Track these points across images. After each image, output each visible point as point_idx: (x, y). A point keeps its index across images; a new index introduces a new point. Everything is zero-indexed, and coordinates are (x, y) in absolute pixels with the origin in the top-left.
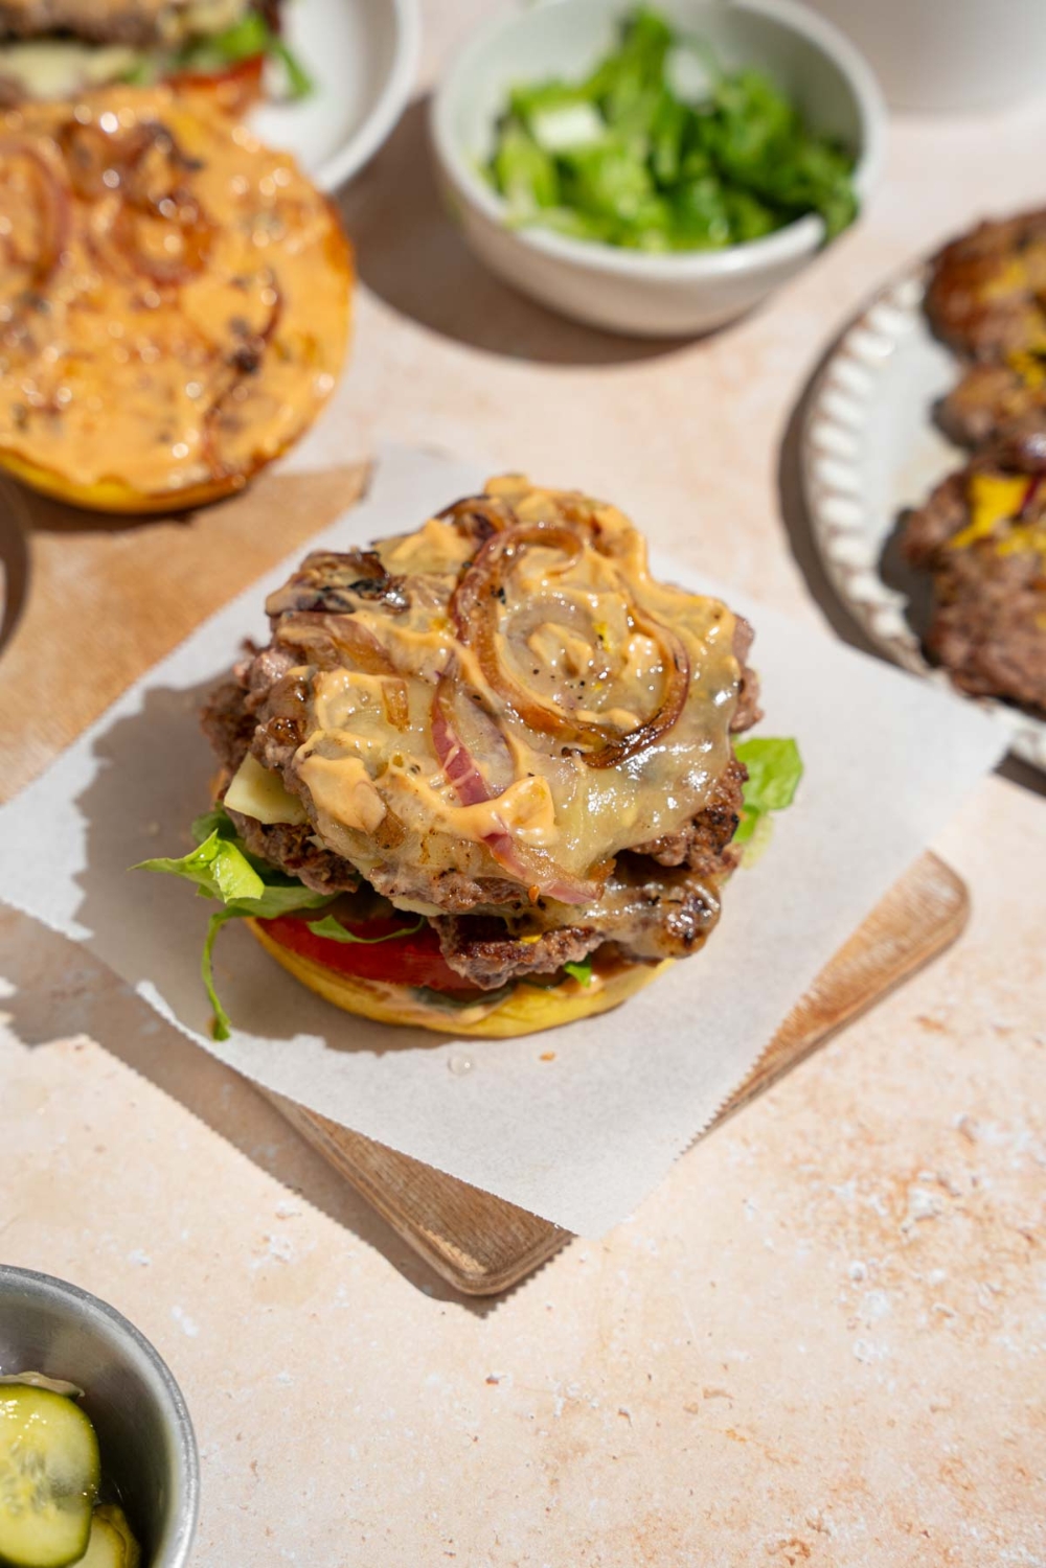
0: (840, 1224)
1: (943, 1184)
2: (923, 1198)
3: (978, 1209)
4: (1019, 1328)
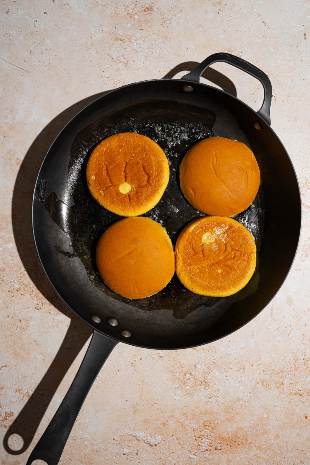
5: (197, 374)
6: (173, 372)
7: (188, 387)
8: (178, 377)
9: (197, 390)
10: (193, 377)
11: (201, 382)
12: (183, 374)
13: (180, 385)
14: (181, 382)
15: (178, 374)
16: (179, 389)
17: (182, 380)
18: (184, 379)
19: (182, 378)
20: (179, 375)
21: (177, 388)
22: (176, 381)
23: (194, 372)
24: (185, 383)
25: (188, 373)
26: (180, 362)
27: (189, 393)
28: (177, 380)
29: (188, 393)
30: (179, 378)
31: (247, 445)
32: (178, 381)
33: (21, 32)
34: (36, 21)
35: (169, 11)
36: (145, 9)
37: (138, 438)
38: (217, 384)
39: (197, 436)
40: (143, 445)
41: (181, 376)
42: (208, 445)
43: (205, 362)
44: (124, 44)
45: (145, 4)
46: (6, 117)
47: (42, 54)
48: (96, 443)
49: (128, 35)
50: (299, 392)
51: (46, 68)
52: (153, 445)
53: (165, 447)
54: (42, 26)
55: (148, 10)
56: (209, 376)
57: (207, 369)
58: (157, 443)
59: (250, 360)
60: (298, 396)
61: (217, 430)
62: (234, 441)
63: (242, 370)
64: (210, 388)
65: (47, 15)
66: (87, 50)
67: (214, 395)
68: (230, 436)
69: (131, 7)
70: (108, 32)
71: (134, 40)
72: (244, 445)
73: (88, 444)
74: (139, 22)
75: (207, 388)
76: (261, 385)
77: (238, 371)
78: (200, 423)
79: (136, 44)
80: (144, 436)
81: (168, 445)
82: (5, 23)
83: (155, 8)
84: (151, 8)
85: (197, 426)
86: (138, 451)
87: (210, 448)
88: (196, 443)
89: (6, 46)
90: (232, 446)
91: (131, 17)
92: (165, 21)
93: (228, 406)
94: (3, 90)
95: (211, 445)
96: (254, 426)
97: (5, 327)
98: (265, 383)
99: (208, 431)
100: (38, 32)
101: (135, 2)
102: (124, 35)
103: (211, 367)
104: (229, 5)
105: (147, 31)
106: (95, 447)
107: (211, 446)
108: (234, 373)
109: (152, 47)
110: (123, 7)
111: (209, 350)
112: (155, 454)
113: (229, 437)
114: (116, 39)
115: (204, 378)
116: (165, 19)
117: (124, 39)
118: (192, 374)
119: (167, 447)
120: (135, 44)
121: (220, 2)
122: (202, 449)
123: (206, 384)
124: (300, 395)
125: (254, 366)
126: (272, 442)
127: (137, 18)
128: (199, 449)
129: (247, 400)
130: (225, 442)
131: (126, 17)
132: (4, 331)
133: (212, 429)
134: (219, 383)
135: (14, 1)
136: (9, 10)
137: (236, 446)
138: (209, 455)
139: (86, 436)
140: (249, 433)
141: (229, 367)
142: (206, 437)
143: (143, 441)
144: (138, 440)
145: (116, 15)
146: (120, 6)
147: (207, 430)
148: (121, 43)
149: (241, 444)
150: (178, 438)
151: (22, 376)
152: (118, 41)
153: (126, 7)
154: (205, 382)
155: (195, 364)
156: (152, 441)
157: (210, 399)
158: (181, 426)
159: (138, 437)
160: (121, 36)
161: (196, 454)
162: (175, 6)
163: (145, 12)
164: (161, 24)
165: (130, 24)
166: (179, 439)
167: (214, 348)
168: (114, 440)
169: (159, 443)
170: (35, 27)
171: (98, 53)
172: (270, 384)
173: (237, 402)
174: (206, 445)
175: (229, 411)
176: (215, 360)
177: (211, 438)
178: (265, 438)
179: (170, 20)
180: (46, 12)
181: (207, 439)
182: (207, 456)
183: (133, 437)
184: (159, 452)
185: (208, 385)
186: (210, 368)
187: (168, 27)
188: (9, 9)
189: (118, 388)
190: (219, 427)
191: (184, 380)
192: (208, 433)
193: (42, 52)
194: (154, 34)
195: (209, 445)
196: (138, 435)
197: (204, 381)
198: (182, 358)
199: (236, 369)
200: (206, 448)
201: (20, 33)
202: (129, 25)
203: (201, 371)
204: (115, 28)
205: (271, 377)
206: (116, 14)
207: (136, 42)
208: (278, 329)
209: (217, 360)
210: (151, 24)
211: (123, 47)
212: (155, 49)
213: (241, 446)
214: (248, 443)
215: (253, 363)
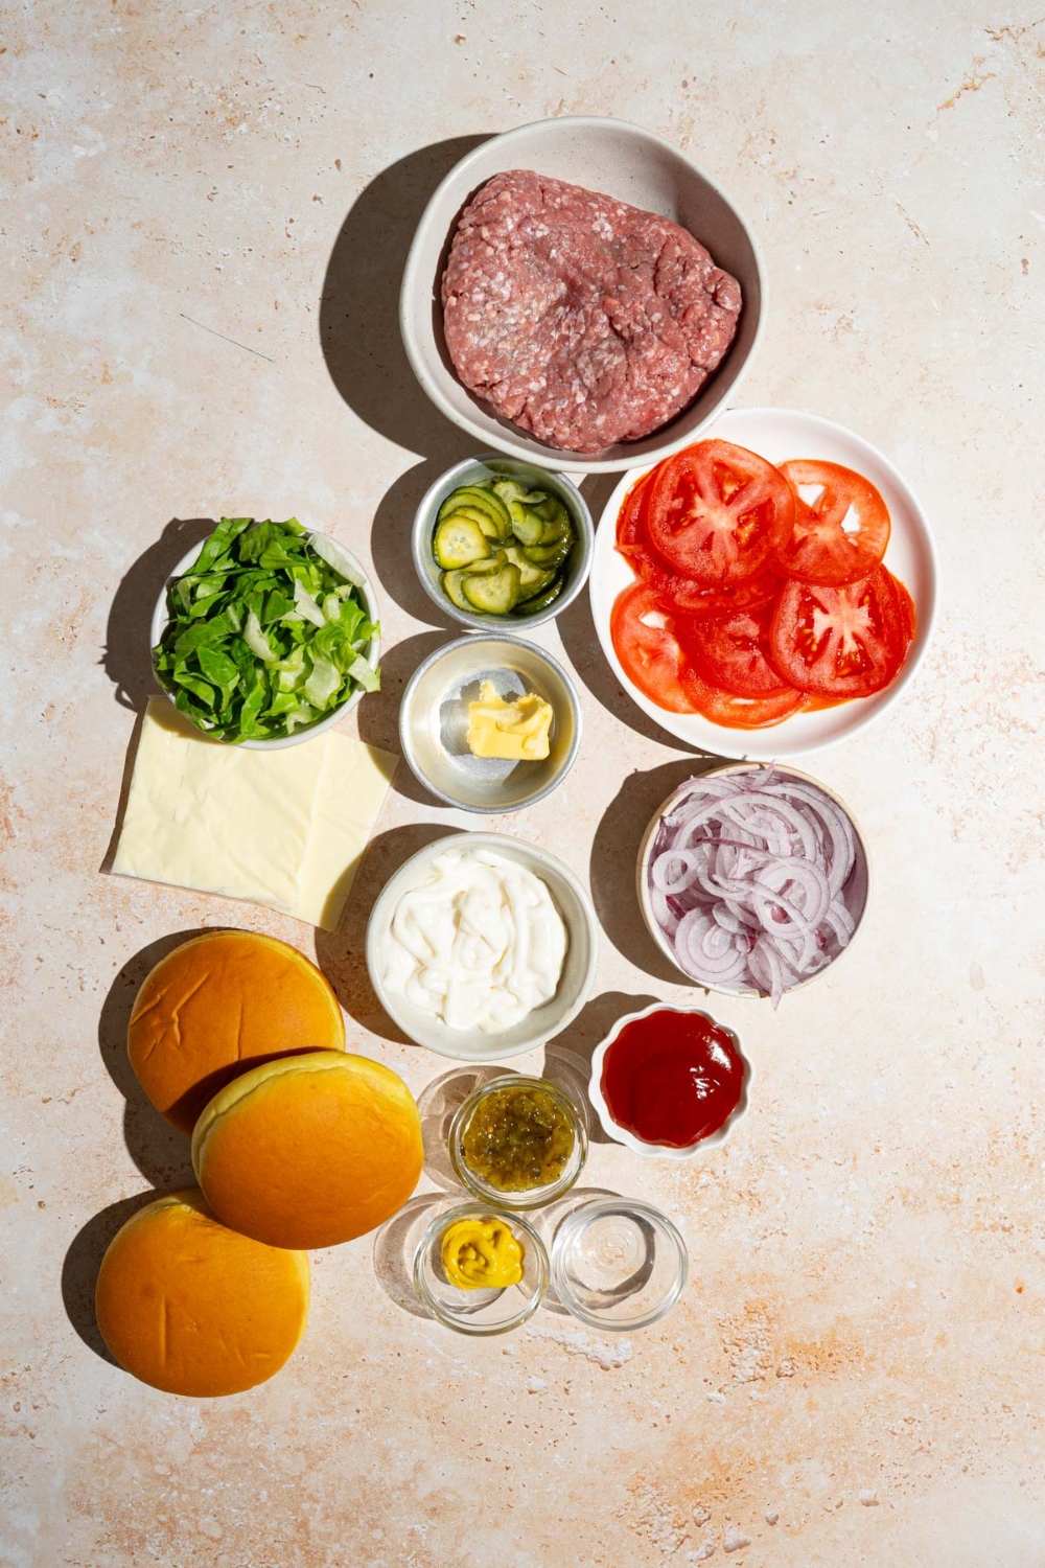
0: (672, 1188)
1: (712, 1173)
2: (705, 1178)
3: (724, 1184)
4: (730, 1230)
5: (728, 1173)
6: (666, 1169)
7: (705, 1210)
8: (678, 1183)
9: (730, 1216)
10: (718, 1181)
11: (740, 1195)
12: (692, 1173)
13: (685, 1202)
14: (688, 1193)
15: (679, 1173)
16: (682, 1213)
17: (689, 1189)
18: (694, 1188)
19: (688, 1184)
20: (681, 1175)
22: (672, 1191)
23: (722, 1169)
24: (698, 1198)
25: (706, 1169)
28: (677, 1190)
29: (706, 1226)
30: (681, 1183)
31: (862, 1364)
32: (679, 1193)
33: (250, 250)
34: (291, 221)
37: (569, 1349)
38: (783, 1198)
39: (727, 1341)
40: (583, 1366)
41: (686, 1179)
42: (758, 1364)
43: (751, 1140)
46: (211, 483)
47: (309, 310)
48: (456, 1361)
50: (1002, 1222)
51: (320, 349)
52: (611, 1366)
53: (643, 1371)
54: (307, 234)
56: (760, 1178)
57: (755, 1159)
58: (620, 1360)
59: (872, 1135)
60: (1000, 1234)
61: (782, 1323)
62: (827, 1354)
63: (849, 1163)
64: (765, 1211)
65: (321, 203)
67: (774, 1229)
68: (818, 1340)
72: (855, 1363)
73: (435, 1365)
75: (756, 1211)
76: (901, 1202)
77: (840, 1165)
78: (737, 1306)
80: (585, 1342)
81: (649, 1365)
82: (205, 225)
85: (728, 1315)
86: (568, 1382)
87: (763, 1373)
88: (725, 1358)
89: (209, 287)
90: (822, 1367)
93: (812, 1260)
94: (202, 409)
95: (766, 1363)
96: (882, 1313)
98: (910, 1199)
99: (759, 1326)
100: (297, 251)
103: (768, 1153)
104: (818, 181)
106: (454, 1372)
107: (766, 1368)
108: (828, 1171)
111: (762, 1109)
112: (615, 1390)
113: (815, 1343)
115: (749, 1183)
118: (717, 1173)
119: (647, 1372)
121: (794, 172)
122: (740, 1376)
123: (753, 1198)
124: (1004, 1229)
125: (882, 1151)
126: (928, 1356)
128: (734, 1376)
129: (862, 1244)
130: (804, 1358)
133: (770, 1323)
134: (788, 1196)
135: (230, 167)
136: (215, 191)
137: (834, 1368)
138: (761, 1391)
139: (430, 1343)
140: (868, 1331)
141: (816, 1154)
142: (752, 1342)
143: (584, 1356)
144: (569, 1353)
147: (754, 1325)
149: (846, 1361)
150: (677, 1347)
154: (751, 1195)
156: (608, 1356)
157: (763, 1242)
158: (686, 1312)
159: (570, 1345)
161: (726, 1389)
166: (680, 1350)
167: (776, 1104)
168: (505, 1353)
169: (626, 1362)
170: (289, 236)
172: (925, 1201)
173: (835, 1249)
174: (753, 1364)
175: (813, 1273)
176: (777, 1134)
177: (765, 1347)
178: (911, 1344)
180: (319, 195)
181: (756, 1348)
182: (753, 1393)
183: (556, 1344)
184: (625, 1384)
185: (759, 1202)
186: (765, 1157)
188: (215, 188)
190: (789, 1317)
191: (696, 1190)
192: (758, 1333)
193: (310, 307)
195: (761, 1363)
196: (568, 1340)
197: (749, 1191)
199: (833, 1161)
200: (751, 1372)
201: (247, 252)
203: (741, 1165)
205: (927, 1182)
208: (945, 1054)
209: (783, 1134)
213: (845, 1365)
214: (863, 1359)
215: (878, 1144)
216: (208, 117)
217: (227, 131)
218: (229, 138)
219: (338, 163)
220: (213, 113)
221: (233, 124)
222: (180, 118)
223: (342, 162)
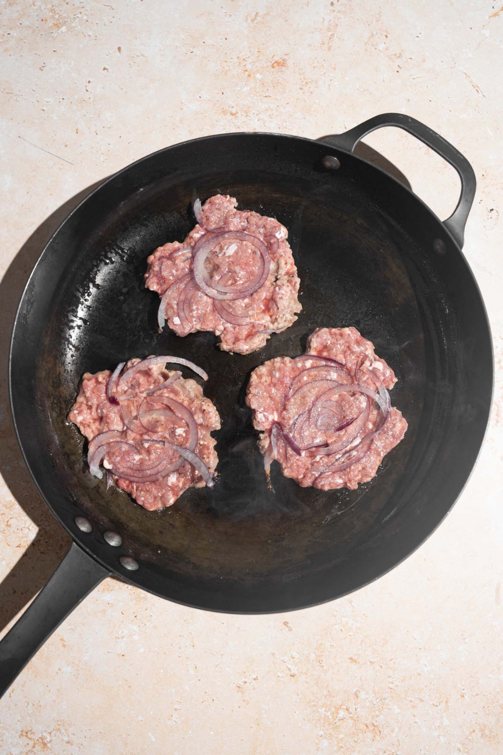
5: (359, 710)
6: (315, 706)
7: (342, 736)
8: (323, 716)
9: (359, 741)
10: (351, 715)
11: (367, 726)
12: (333, 709)
13: (328, 730)
14: (329, 724)
15: (324, 709)
16: (326, 738)
17: (331, 720)
18: (334, 720)
19: (331, 717)
20: (325, 711)
21: (321, 736)
22: (319, 722)
23: (354, 707)
24: (337, 727)
25: (343, 707)
26: (327, 686)
27: (343, 746)
28: (322, 721)
29: (342, 748)
30: (325, 716)
32: (324, 723)
33: (63, 99)
34: (89, 82)
35: (314, 67)
36: (273, 64)
38: (397, 730)
41: (329, 713)
43: (374, 687)
44: (237, 121)
45: (274, 56)
47: (97, 134)
49: (244, 105)
51: (102, 157)
54: (98, 90)
55: (279, 66)
56: (381, 714)
57: (378, 700)
59: (459, 685)
63: (443, 704)
64: (384, 738)
65: (108, 71)
66: (174, 129)
67: (390, 751)
69: (249, 60)
70: (209, 100)
71: (254, 114)
74: (263, 84)
75: (378, 738)
76: (480, 735)
77: (437, 706)
79: (258, 120)
82: (37, 85)
83: (290, 63)
84: (283, 63)
89: (37, 121)
91: (249, 75)
92: (307, 83)
94: (28, 193)
97: (7, 611)
98: (487, 732)
100: (91, 100)
101: (256, 53)
102: (237, 105)
103: (386, 696)
104: (415, 60)
105: (277, 99)
108: (428, 710)
109: (285, 125)
110: (235, 60)
111: (382, 665)
114: (224, 112)
115: (373, 717)
116: (306, 81)
117: (238, 113)
118: (350, 710)
120: (256, 120)
121: (400, 54)
123: (375, 729)
125: (466, 697)
127: (260, 78)
131: (240, 77)
132: (5, 620)
134: (400, 728)
135: (54, 51)
136: (44, 65)
141: (419, 698)
145: (223, 73)
146: (232, 58)
148: (231, 119)
151: (33, 705)
152: (227, 115)
153: (242, 60)
154: (374, 726)
155: (355, 690)
160: (233, 107)
162: (325, 60)
163: (273, 69)
164: (301, 89)
165: (248, 88)
167: (392, 662)
170: (87, 91)
171: (192, 133)
172: (497, 735)
176: (392, 683)
179: (316, 82)
180: (107, 67)
185: (380, 732)
186: (384, 699)
187: (311, 93)
188: (44, 63)
189: (212, 733)
191: (336, 721)
193: (97, 132)
194: (288, 104)
197: (373, 724)
198: (332, 678)
199: (431, 703)
201: (61, 100)
202: (245, 88)
203: (368, 705)
204: (223, 93)
205: (498, 720)
206: (223, 71)
207: (257, 117)
209: (397, 683)
210: (284, 89)
211: (235, 125)
212: (289, 129)
215: (463, 692)
216: (44, 22)
217: (54, 31)
218: (55, 35)
219: (119, 49)
220: (46, 20)
221: (58, 27)
222: (26, 23)
223: (122, 48)
